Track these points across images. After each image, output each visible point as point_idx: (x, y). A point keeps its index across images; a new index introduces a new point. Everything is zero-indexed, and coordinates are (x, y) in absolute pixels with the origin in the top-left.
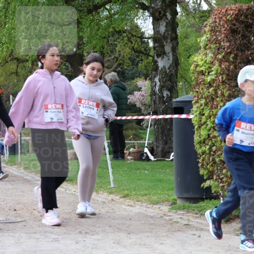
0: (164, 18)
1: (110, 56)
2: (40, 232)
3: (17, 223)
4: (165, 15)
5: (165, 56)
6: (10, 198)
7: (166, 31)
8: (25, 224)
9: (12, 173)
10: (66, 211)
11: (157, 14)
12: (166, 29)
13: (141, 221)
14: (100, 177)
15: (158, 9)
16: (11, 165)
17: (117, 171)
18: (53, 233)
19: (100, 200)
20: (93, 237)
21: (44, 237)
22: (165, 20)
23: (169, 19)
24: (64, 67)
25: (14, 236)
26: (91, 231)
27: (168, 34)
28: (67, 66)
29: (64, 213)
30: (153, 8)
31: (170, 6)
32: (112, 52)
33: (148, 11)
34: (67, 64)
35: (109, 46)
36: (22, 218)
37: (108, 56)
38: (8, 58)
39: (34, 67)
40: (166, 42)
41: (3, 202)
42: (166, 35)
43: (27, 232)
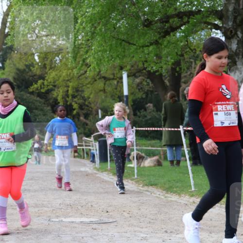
0: (236, 37)
1: (187, 73)
2: (130, 231)
3: (109, 224)
4: (236, 34)
5: (237, 71)
6: (103, 201)
7: (238, 48)
8: (116, 224)
9: (103, 179)
10: (152, 212)
11: (229, 33)
12: (237, 47)
13: (220, 221)
14: (182, 181)
15: (230, 28)
16: (102, 172)
17: (196, 175)
18: (141, 232)
19: (183, 202)
20: (178, 236)
21: (134, 236)
22: (236, 38)
23: (240, 37)
24: (145, 83)
25: (107, 235)
26: (176, 230)
27: (240, 51)
28: (148, 83)
29: (151, 214)
30: (225, 28)
31: (240, 25)
32: (188, 68)
33: (221, 31)
34: (148, 81)
35: (186, 63)
36: (114, 218)
37: (185, 72)
38: (96, 77)
39: (119, 84)
40: (238, 58)
41: (96, 204)
42: (238, 51)
43: (118, 231)
